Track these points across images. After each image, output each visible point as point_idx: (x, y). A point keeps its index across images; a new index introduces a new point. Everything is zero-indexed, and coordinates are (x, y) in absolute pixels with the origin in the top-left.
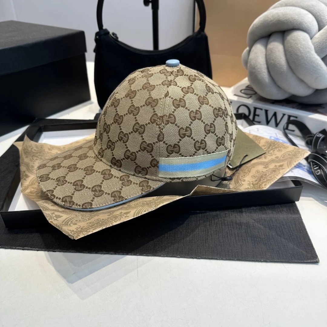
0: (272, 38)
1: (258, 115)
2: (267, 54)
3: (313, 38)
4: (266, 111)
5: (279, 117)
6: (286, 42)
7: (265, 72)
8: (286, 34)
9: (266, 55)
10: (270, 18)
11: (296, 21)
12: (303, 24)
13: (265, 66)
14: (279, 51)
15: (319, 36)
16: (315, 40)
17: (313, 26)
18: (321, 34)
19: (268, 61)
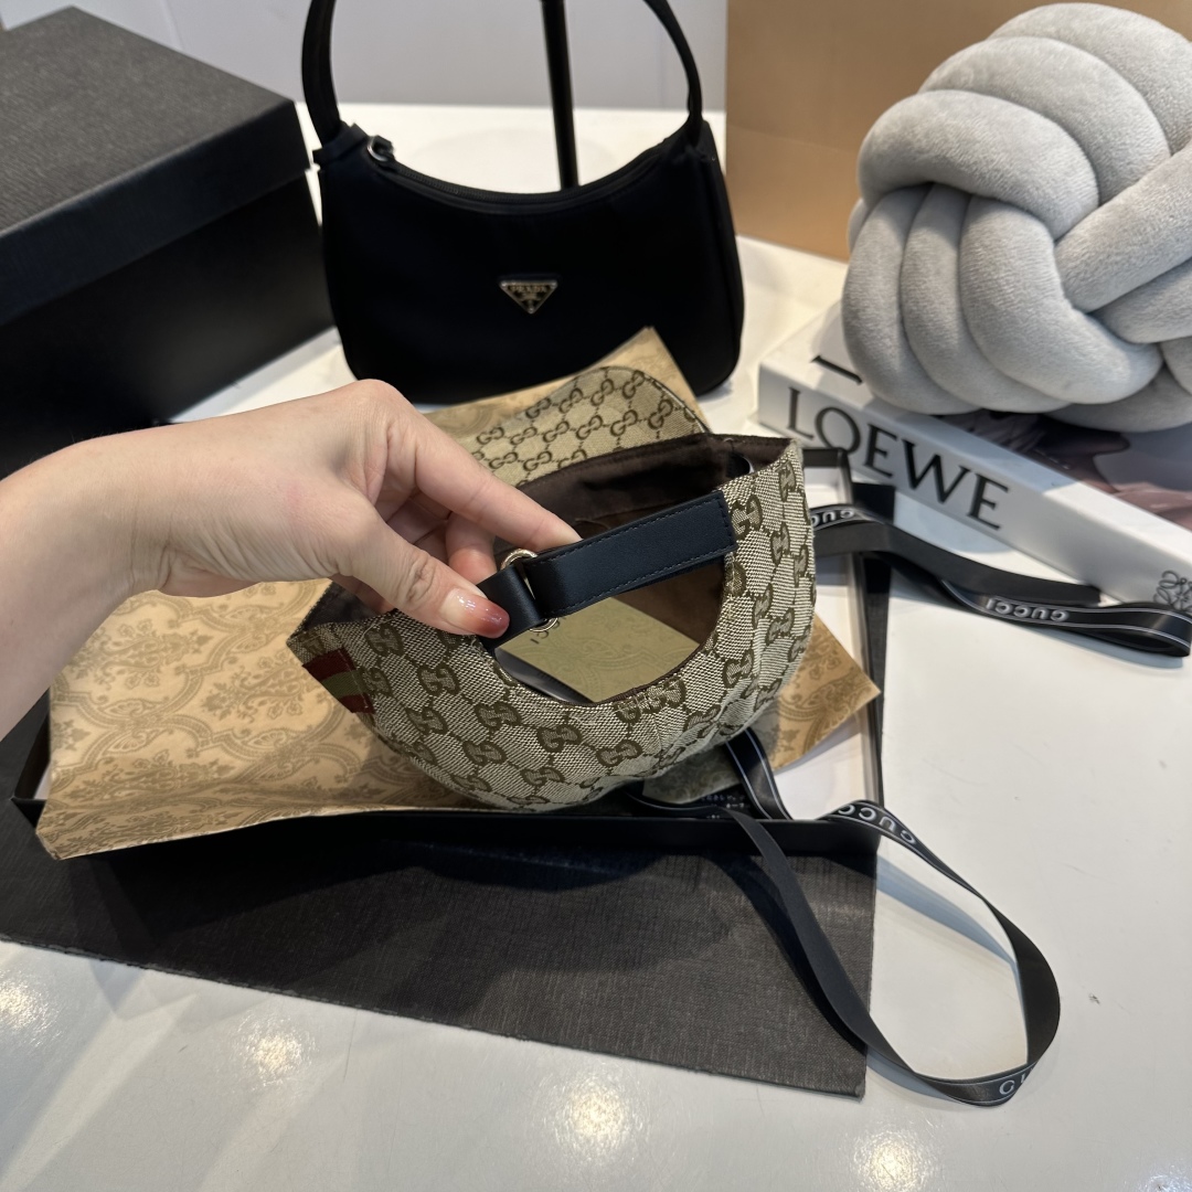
1: (884, 453)
2: (904, 270)
3: (1062, 242)
4: (909, 447)
5: (949, 477)
6: (964, 242)
7: (889, 337)
9: (902, 266)
10: (919, 140)
11: (1002, 176)
12: (1028, 191)
13: (895, 313)
14: (938, 273)
15: (1087, 235)
16: (1072, 245)
17: (1069, 192)
18: (1097, 227)
19: (904, 297)
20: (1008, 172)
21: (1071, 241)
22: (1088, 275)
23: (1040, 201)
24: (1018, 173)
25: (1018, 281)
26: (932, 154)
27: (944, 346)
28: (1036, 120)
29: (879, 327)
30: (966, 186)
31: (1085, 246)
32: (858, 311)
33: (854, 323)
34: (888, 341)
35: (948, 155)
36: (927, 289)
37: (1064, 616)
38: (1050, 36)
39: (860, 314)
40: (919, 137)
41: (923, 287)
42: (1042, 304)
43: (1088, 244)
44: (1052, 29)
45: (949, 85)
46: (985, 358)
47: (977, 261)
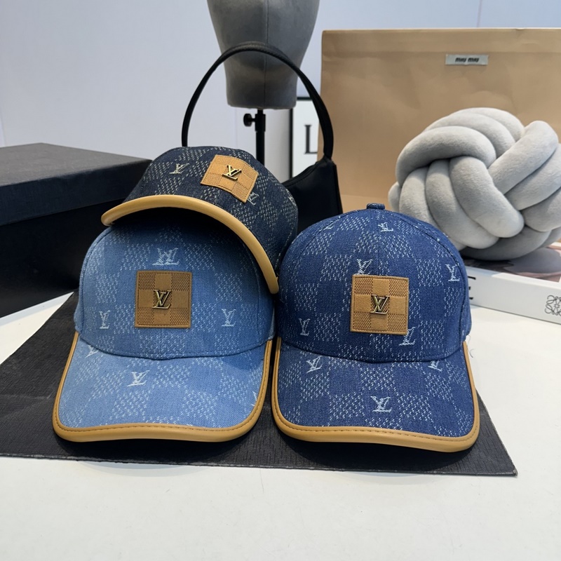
0: (432, 168)
2: (427, 189)
6: (453, 172)
7: (425, 215)
8: (452, 162)
9: (425, 191)
13: (426, 206)
14: (444, 185)
15: (498, 165)
17: (489, 151)
18: (501, 161)
19: (429, 198)
21: (492, 168)
22: (502, 178)
23: (480, 153)
25: (478, 179)
31: (498, 168)
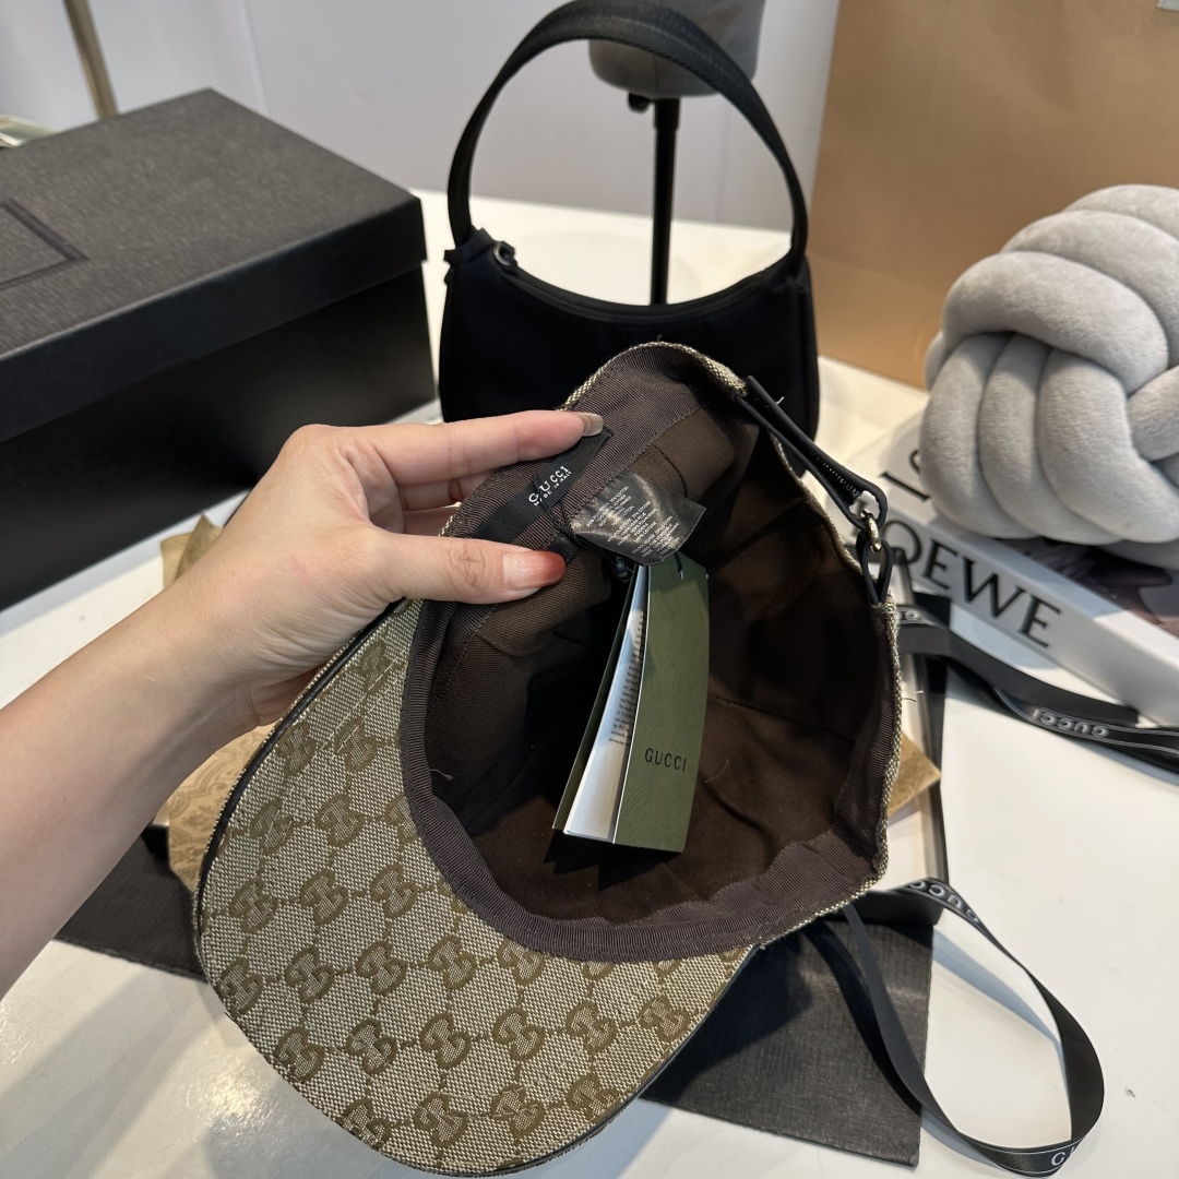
0: (1005, 360)
1: (944, 567)
3: (1134, 398)
4: (969, 564)
5: (1005, 595)
6: (1044, 390)
7: (965, 466)
8: (1052, 357)
9: (981, 403)
10: (1009, 296)
11: (1085, 336)
12: (1108, 351)
14: (1017, 414)
15: (1157, 395)
16: (1144, 402)
17: (1144, 355)
18: (1166, 388)
19: (982, 431)
20: (1090, 332)
21: (1142, 398)
22: (1156, 430)
23: (1118, 361)
24: (1099, 334)
25: (1093, 430)
26: (1021, 309)
27: (1017, 479)
28: (1119, 289)
29: (956, 456)
30: (1050, 340)
31: (1154, 403)
32: (936, 439)
33: (932, 449)
34: (963, 470)
35: (1037, 312)
36: (1006, 427)
37: (1104, 732)
38: (1130, 214)
39: (938, 442)
40: (1009, 292)
41: (1002, 425)
42: (1112, 452)
43: (1158, 402)
44: (1133, 208)
45: (1036, 247)
46: (1054, 494)
47: (1055, 407)
